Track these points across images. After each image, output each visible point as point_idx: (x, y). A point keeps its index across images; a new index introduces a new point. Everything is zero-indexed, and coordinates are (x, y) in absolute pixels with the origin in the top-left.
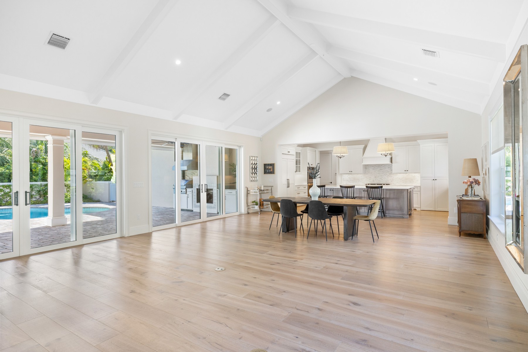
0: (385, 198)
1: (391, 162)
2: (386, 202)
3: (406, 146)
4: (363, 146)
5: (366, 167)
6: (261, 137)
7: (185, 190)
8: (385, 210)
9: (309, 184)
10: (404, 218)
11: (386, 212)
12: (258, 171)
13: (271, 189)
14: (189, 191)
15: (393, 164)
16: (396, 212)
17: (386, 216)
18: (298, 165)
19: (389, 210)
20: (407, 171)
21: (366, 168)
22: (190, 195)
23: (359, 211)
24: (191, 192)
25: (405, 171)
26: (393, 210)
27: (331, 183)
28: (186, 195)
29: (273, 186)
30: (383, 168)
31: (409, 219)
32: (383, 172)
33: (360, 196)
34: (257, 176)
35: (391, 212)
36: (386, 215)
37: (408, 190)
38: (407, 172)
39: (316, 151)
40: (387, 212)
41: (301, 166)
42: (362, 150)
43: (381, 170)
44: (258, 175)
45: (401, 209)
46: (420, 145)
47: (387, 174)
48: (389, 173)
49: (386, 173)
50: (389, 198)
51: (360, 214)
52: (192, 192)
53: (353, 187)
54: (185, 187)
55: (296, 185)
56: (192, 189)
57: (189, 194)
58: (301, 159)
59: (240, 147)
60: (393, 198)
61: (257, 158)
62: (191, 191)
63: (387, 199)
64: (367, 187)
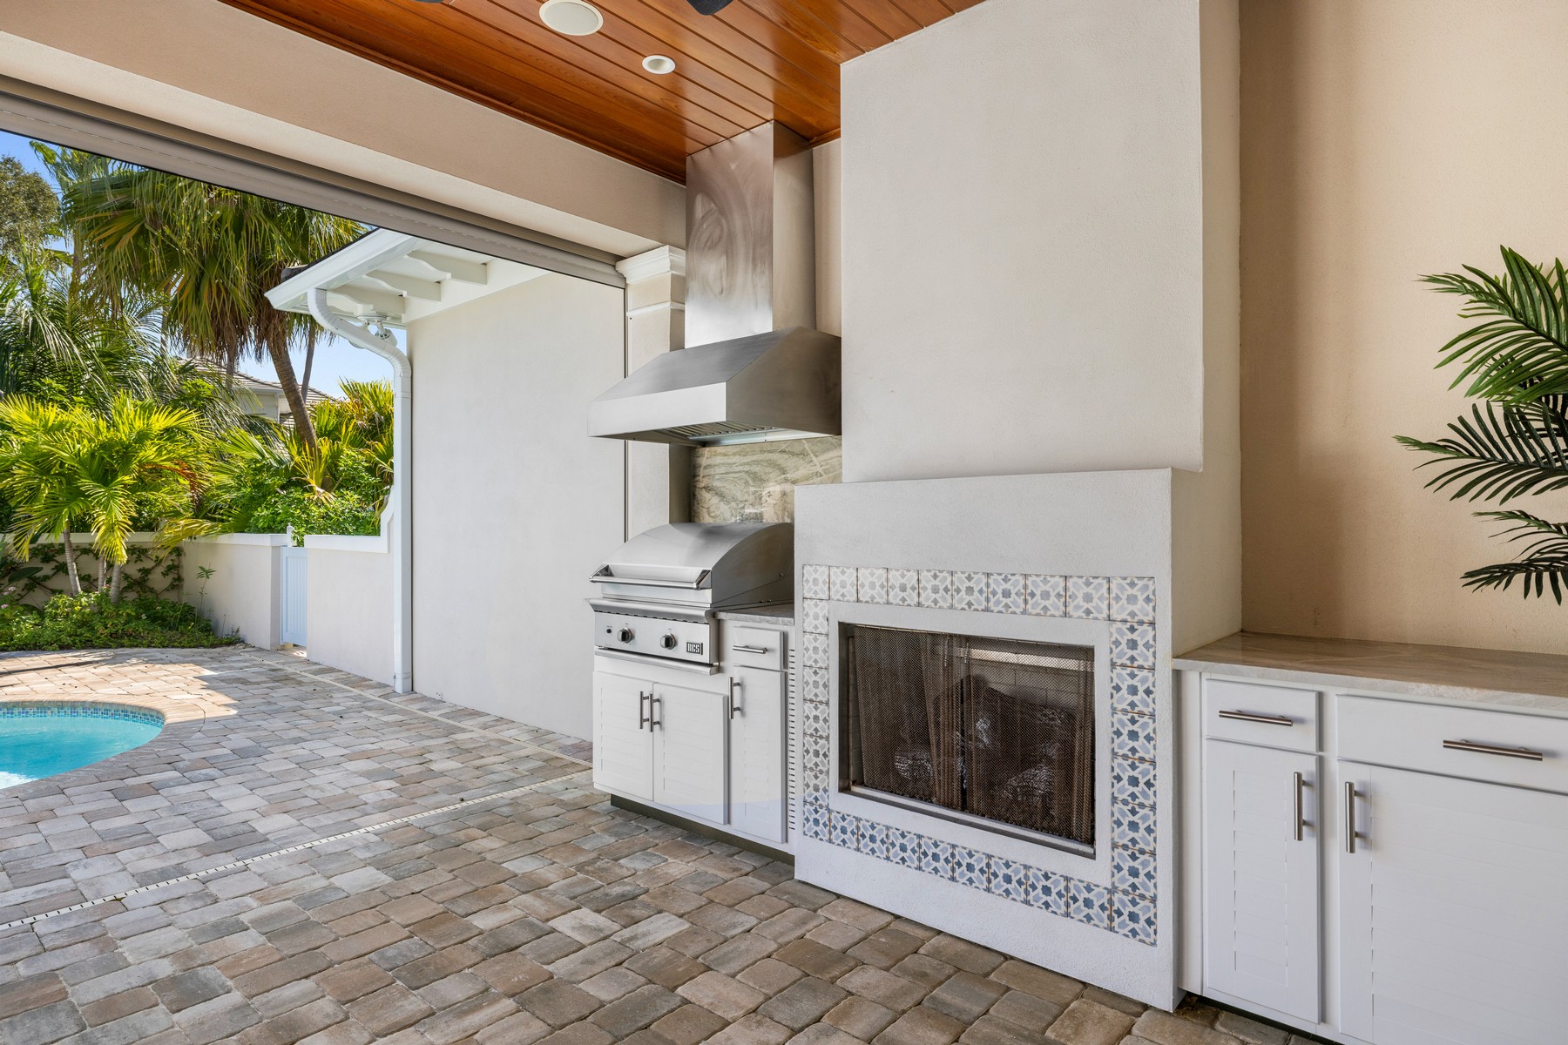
7: (702, 634)
14: (748, 648)
22: (763, 691)
24: (774, 661)
28: (720, 685)
52: (777, 656)
54: (706, 597)
56: (780, 623)
57: (751, 677)
62: (774, 641)
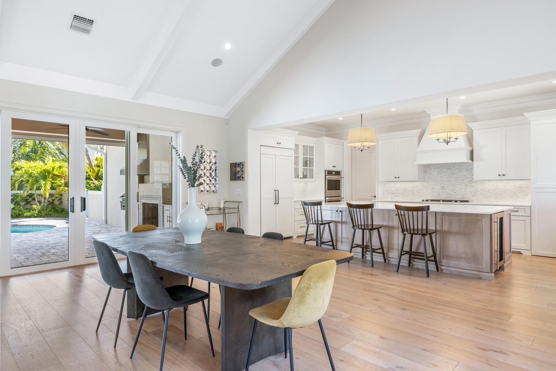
0: (440, 231)
1: (472, 159)
2: (443, 239)
3: (501, 127)
4: (418, 131)
5: (426, 168)
6: (227, 118)
8: (440, 259)
9: (327, 198)
10: (481, 278)
11: (441, 262)
12: (217, 175)
13: (238, 207)
15: (474, 163)
16: (464, 264)
17: (442, 270)
18: (308, 168)
19: (449, 257)
20: (504, 175)
21: (425, 172)
23: (387, 256)
25: (499, 175)
26: (458, 258)
27: (375, 197)
29: (241, 202)
30: (457, 170)
31: (494, 281)
32: (456, 178)
33: (391, 224)
34: (217, 184)
35: (453, 262)
36: (443, 267)
37: (491, 215)
38: (503, 178)
39: (344, 144)
40: (444, 262)
41: (314, 168)
42: (416, 139)
43: (453, 174)
44: (217, 182)
45: (475, 258)
46: (530, 123)
47: (465, 181)
48: (468, 180)
49: (463, 180)
50: (449, 232)
51: (389, 261)
53: (371, 206)
55: (295, 200)
58: (314, 157)
59: (177, 132)
60: (458, 233)
61: (216, 154)
63: (444, 234)
64: (397, 207)
